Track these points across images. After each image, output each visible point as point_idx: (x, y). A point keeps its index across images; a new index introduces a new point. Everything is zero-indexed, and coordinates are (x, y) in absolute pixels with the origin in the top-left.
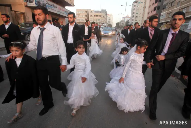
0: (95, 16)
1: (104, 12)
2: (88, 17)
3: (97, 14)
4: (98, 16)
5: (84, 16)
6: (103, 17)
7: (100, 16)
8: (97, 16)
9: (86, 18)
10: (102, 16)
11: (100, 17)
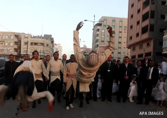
0: (32, 44)
1: (49, 38)
2: (20, 45)
3: (36, 40)
4: (39, 44)
5: (12, 44)
6: (47, 45)
7: (42, 44)
8: (36, 44)
9: (16, 47)
10: (45, 45)
11: (42, 47)
